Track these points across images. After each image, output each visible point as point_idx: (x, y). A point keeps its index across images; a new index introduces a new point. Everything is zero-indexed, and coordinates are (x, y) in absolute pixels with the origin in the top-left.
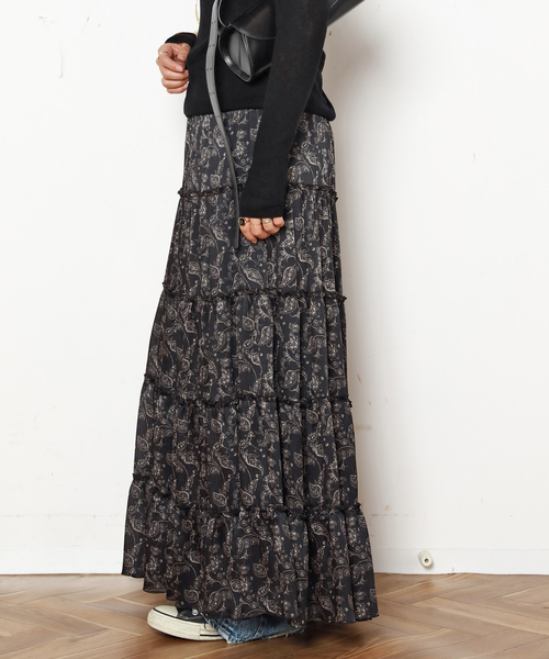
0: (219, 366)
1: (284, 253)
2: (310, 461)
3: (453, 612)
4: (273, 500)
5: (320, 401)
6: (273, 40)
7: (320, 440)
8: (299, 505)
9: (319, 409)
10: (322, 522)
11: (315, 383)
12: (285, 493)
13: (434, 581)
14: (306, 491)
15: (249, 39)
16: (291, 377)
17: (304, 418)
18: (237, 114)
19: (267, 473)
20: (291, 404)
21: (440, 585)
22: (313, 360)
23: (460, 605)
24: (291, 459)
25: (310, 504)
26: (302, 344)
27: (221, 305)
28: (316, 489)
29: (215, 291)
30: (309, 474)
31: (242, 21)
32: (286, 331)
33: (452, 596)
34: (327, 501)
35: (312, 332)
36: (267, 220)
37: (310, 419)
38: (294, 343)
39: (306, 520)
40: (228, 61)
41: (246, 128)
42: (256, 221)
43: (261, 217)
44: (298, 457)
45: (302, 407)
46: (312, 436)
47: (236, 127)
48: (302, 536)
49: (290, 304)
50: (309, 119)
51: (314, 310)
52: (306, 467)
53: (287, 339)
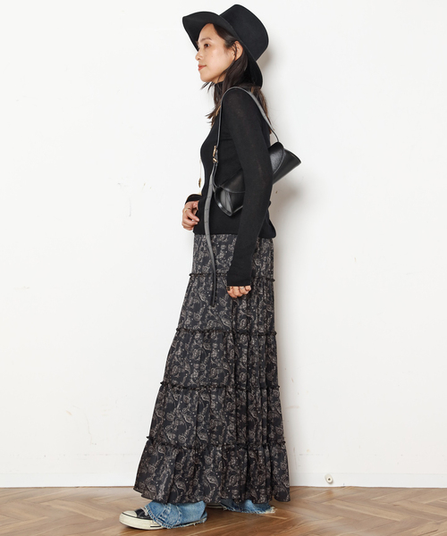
0: (192, 368)
1: (241, 311)
2: (250, 419)
3: (344, 507)
4: (231, 438)
5: (255, 389)
6: (244, 194)
7: (255, 409)
8: (243, 441)
9: (255, 393)
10: (254, 451)
11: (253, 380)
12: (237, 435)
13: (334, 490)
14: (247, 434)
15: (231, 194)
16: (243, 376)
17: (247, 397)
18: (222, 236)
19: (228, 425)
20: (242, 390)
21: (336, 493)
22: (253, 368)
23: (348, 504)
24: (240, 418)
25: (249, 441)
26: (248, 359)
27: (198, 335)
28: (252, 434)
29: (195, 327)
30: (249, 425)
31: (227, 183)
32: (241, 352)
33: (343, 499)
34: (257, 441)
35: (252, 353)
36: (242, 287)
37: (250, 398)
38: (244, 359)
39: (247, 449)
40: (220, 205)
41: (226, 244)
42: (236, 288)
43: (239, 286)
44: (244, 417)
45: (247, 392)
46: (251, 407)
47: (220, 243)
48: (244, 457)
49: (243, 338)
50: (260, 241)
51: (253, 342)
52: (248, 422)
53: (241, 356)
